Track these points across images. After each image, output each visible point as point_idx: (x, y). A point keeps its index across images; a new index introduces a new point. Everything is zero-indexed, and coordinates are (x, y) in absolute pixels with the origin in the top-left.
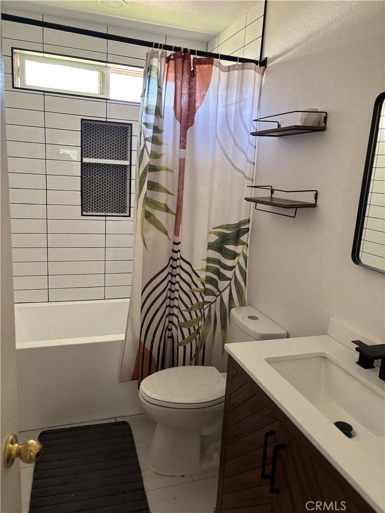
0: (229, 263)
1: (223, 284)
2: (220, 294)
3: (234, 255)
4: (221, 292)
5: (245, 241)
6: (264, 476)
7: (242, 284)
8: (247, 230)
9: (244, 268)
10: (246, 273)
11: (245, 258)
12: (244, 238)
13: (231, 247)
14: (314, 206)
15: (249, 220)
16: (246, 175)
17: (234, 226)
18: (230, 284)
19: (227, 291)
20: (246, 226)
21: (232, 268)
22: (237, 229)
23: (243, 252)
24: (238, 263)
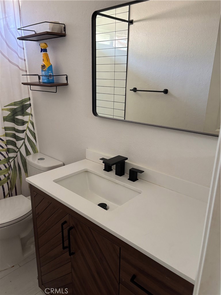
0: (21, 128)
1: (19, 143)
2: (19, 150)
3: (23, 123)
4: (19, 149)
5: (29, 112)
6: (64, 248)
7: (34, 141)
8: (29, 105)
9: (33, 130)
10: (35, 134)
11: (33, 124)
12: (28, 111)
13: (20, 117)
14: (67, 84)
15: (29, 98)
16: (20, 67)
17: (19, 103)
18: (24, 142)
19: (23, 147)
20: (28, 103)
21: (23, 131)
22: (21, 105)
23: (30, 120)
24: (28, 127)
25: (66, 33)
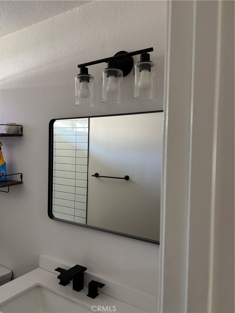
14: (21, 183)
25: (23, 133)
